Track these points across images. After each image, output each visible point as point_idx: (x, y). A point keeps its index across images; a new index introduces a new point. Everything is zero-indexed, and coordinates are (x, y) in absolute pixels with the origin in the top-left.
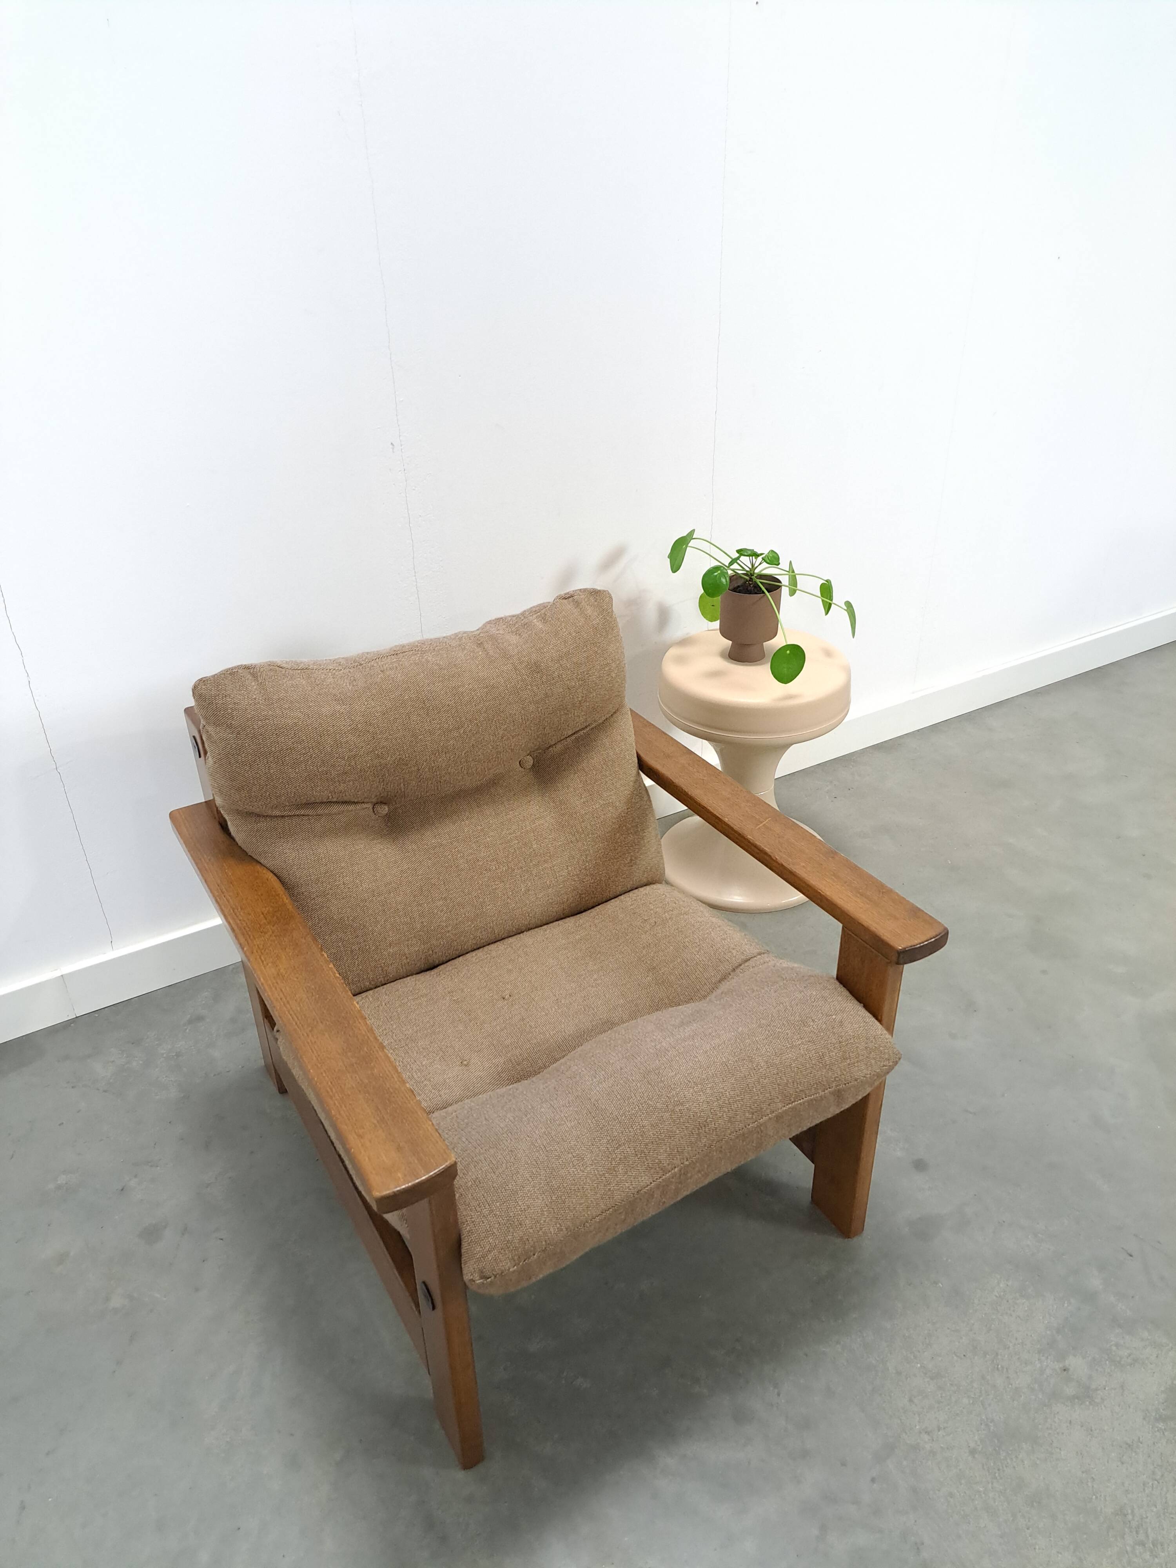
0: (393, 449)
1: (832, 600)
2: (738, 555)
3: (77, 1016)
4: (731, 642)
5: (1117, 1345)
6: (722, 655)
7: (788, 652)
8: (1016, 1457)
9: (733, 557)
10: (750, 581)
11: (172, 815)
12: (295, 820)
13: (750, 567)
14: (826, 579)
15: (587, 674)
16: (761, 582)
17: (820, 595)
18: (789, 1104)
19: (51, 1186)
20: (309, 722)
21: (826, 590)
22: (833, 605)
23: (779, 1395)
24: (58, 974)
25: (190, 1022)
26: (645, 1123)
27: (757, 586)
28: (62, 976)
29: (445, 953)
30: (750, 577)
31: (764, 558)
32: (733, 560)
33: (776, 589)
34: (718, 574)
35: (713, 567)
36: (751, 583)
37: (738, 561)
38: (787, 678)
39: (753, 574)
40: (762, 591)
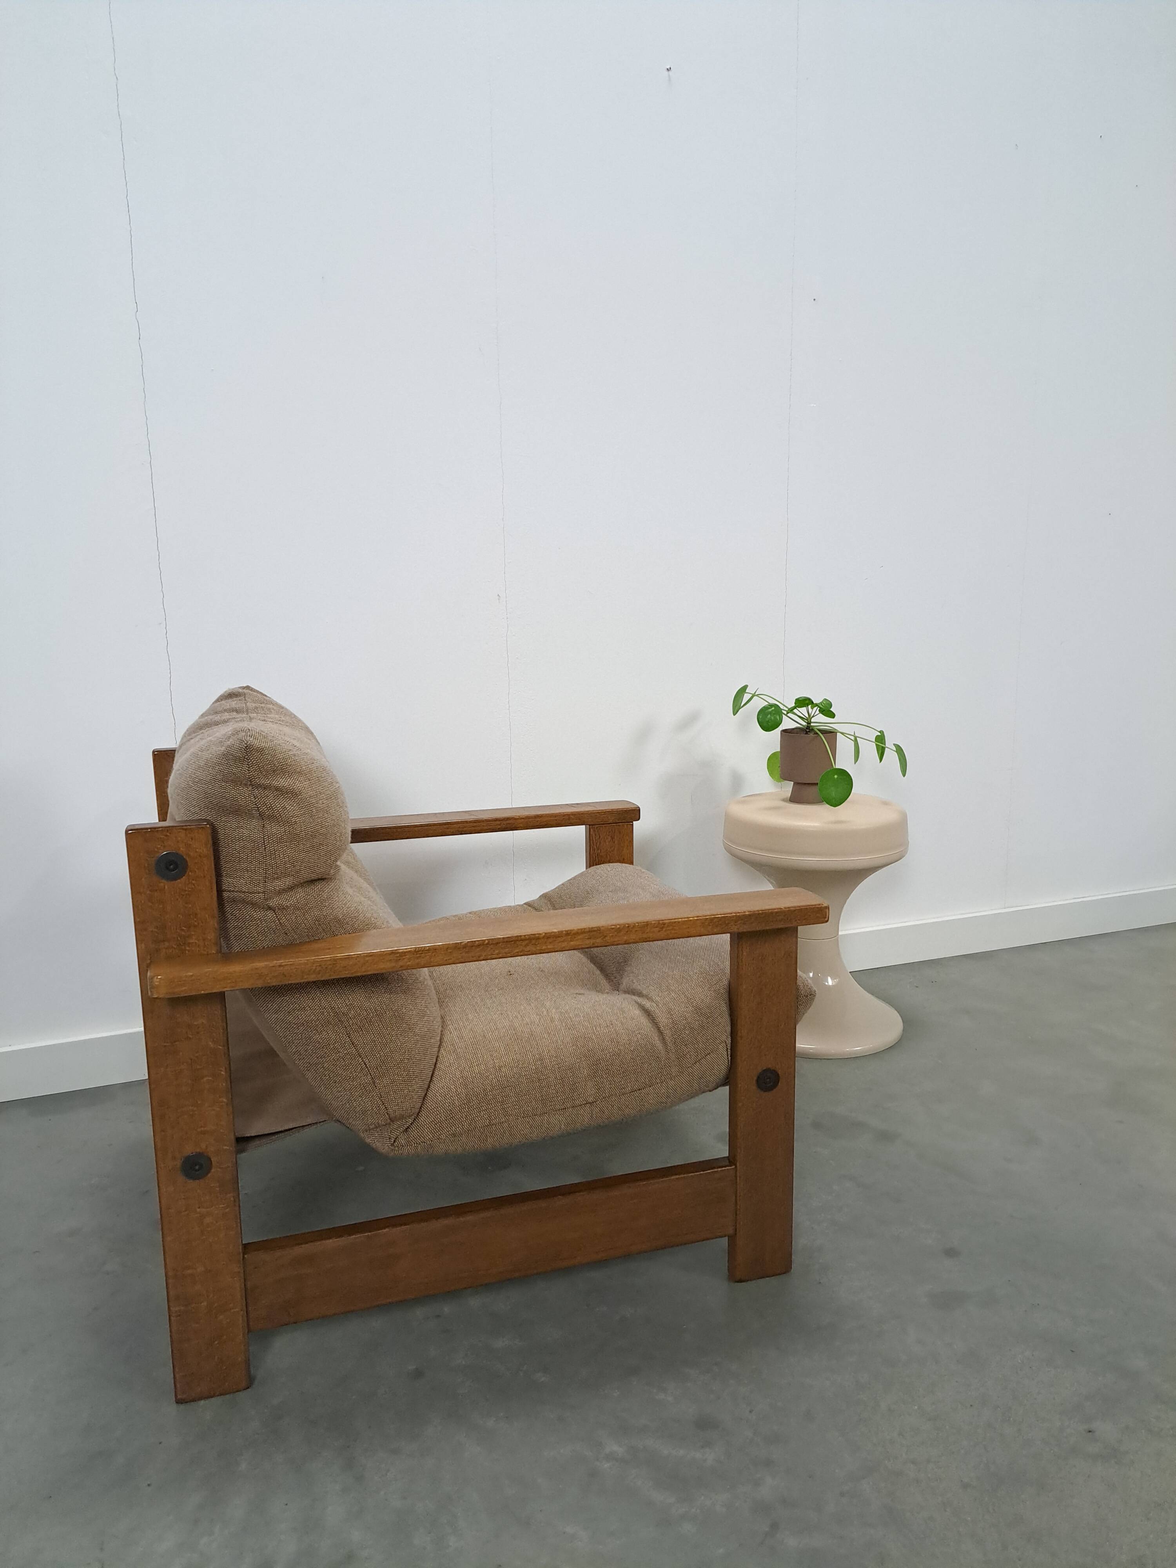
1: (885, 745)
2: (797, 703)
4: (792, 784)
5: (1158, 1418)
6: (783, 800)
7: (836, 776)
8: (1018, 1497)
9: (789, 707)
13: (807, 716)
16: (819, 731)
21: (880, 739)
30: (808, 727)
31: (819, 707)
32: (791, 710)
33: (831, 734)
34: (772, 710)
35: (767, 707)
36: (808, 730)
37: (795, 711)
38: (836, 802)
39: (810, 724)
40: (817, 734)
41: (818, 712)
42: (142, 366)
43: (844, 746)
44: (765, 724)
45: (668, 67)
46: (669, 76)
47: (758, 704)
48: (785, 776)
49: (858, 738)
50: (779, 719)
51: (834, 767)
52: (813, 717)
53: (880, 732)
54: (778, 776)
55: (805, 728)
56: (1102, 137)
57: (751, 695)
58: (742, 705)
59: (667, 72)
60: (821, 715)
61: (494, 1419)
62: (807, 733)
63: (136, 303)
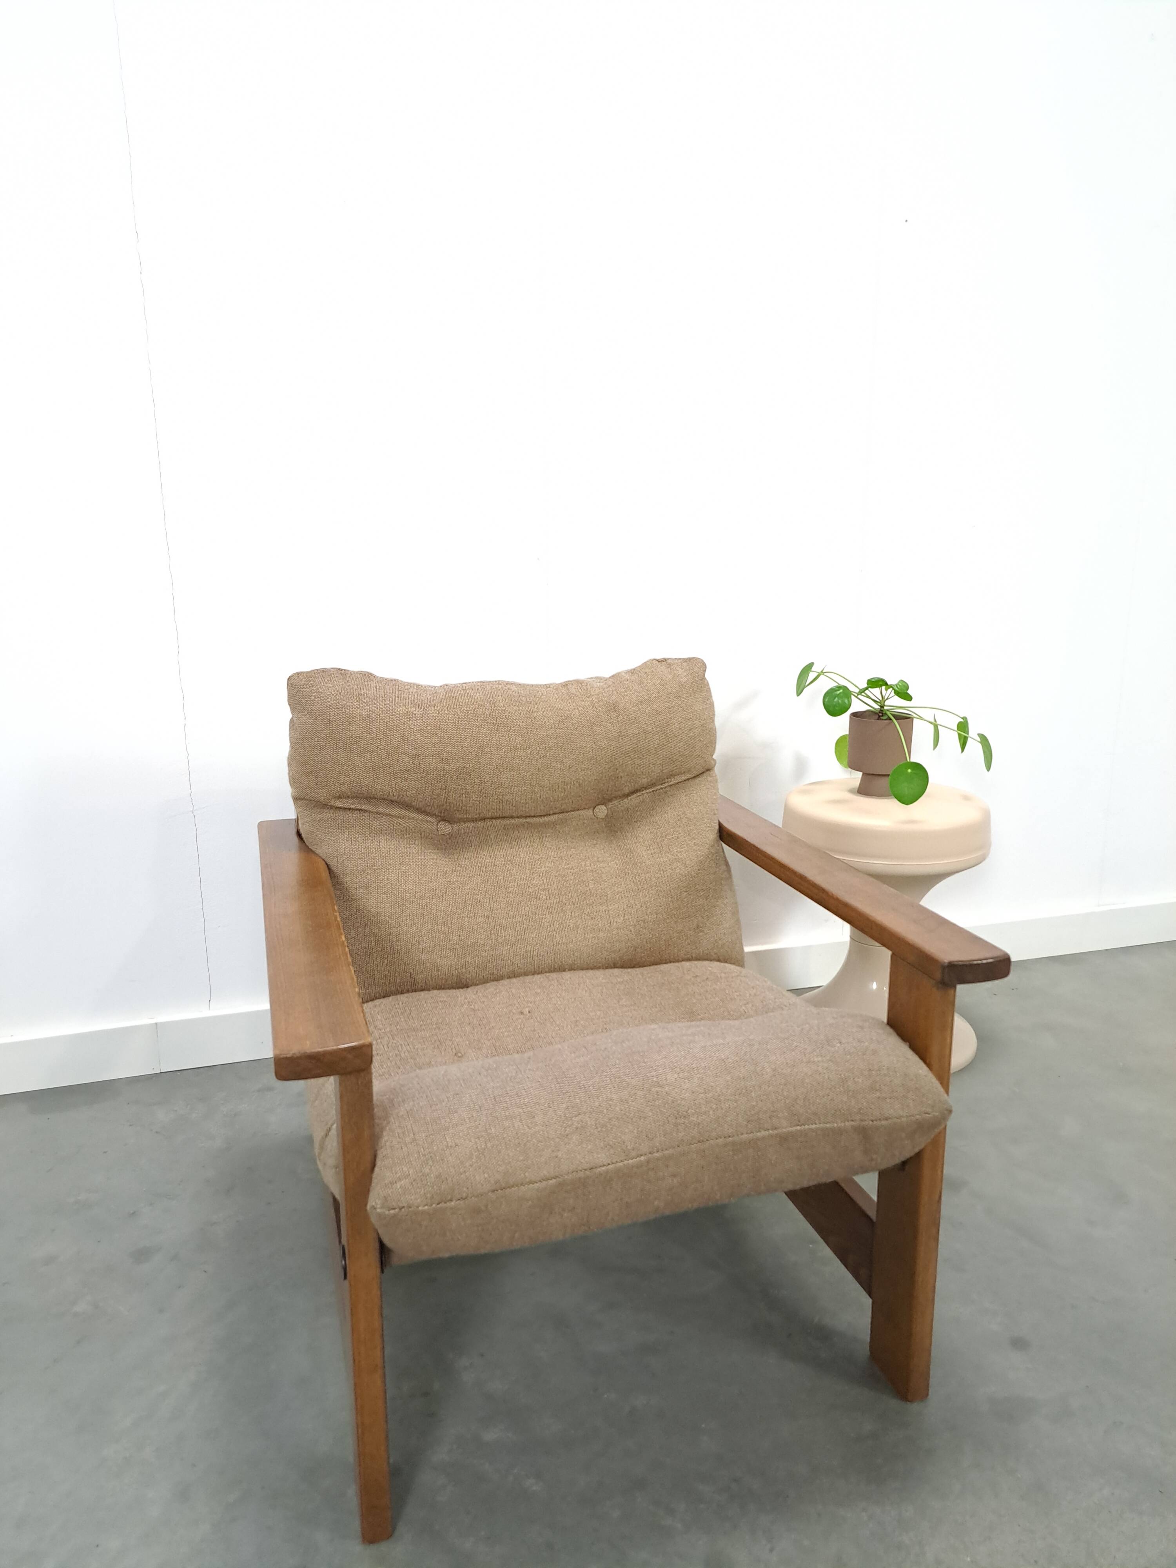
1: (968, 734)
2: (868, 684)
3: (162, 1071)
4: (860, 775)
6: (852, 790)
7: (909, 771)
9: (861, 688)
11: (260, 825)
12: (356, 815)
13: (881, 699)
15: (666, 722)
16: (891, 715)
17: (957, 733)
18: (798, 1125)
20: (382, 716)
21: (963, 726)
22: (969, 739)
23: (771, 1550)
24: (152, 1023)
25: (259, 1091)
26: (614, 1097)
27: (887, 717)
28: (156, 1023)
29: (479, 975)
30: (880, 710)
31: (893, 689)
32: (862, 691)
33: (905, 719)
34: (840, 693)
35: (834, 689)
36: (880, 714)
37: (867, 692)
38: (908, 799)
39: (883, 707)
40: (891, 719)
41: (893, 693)
43: (921, 732)
44: (831, 709)
47: (824, 685)
48: (853, 765)
49: (938, 726)
50: (847, 703)
51: (908, 760)
52: (887, 699)
53: (963, 718)
54: (846, 762)
55: (878, 712)
57: (817, 674)
58: (808, 682)
60: (896, 697)
62: (879, 718)
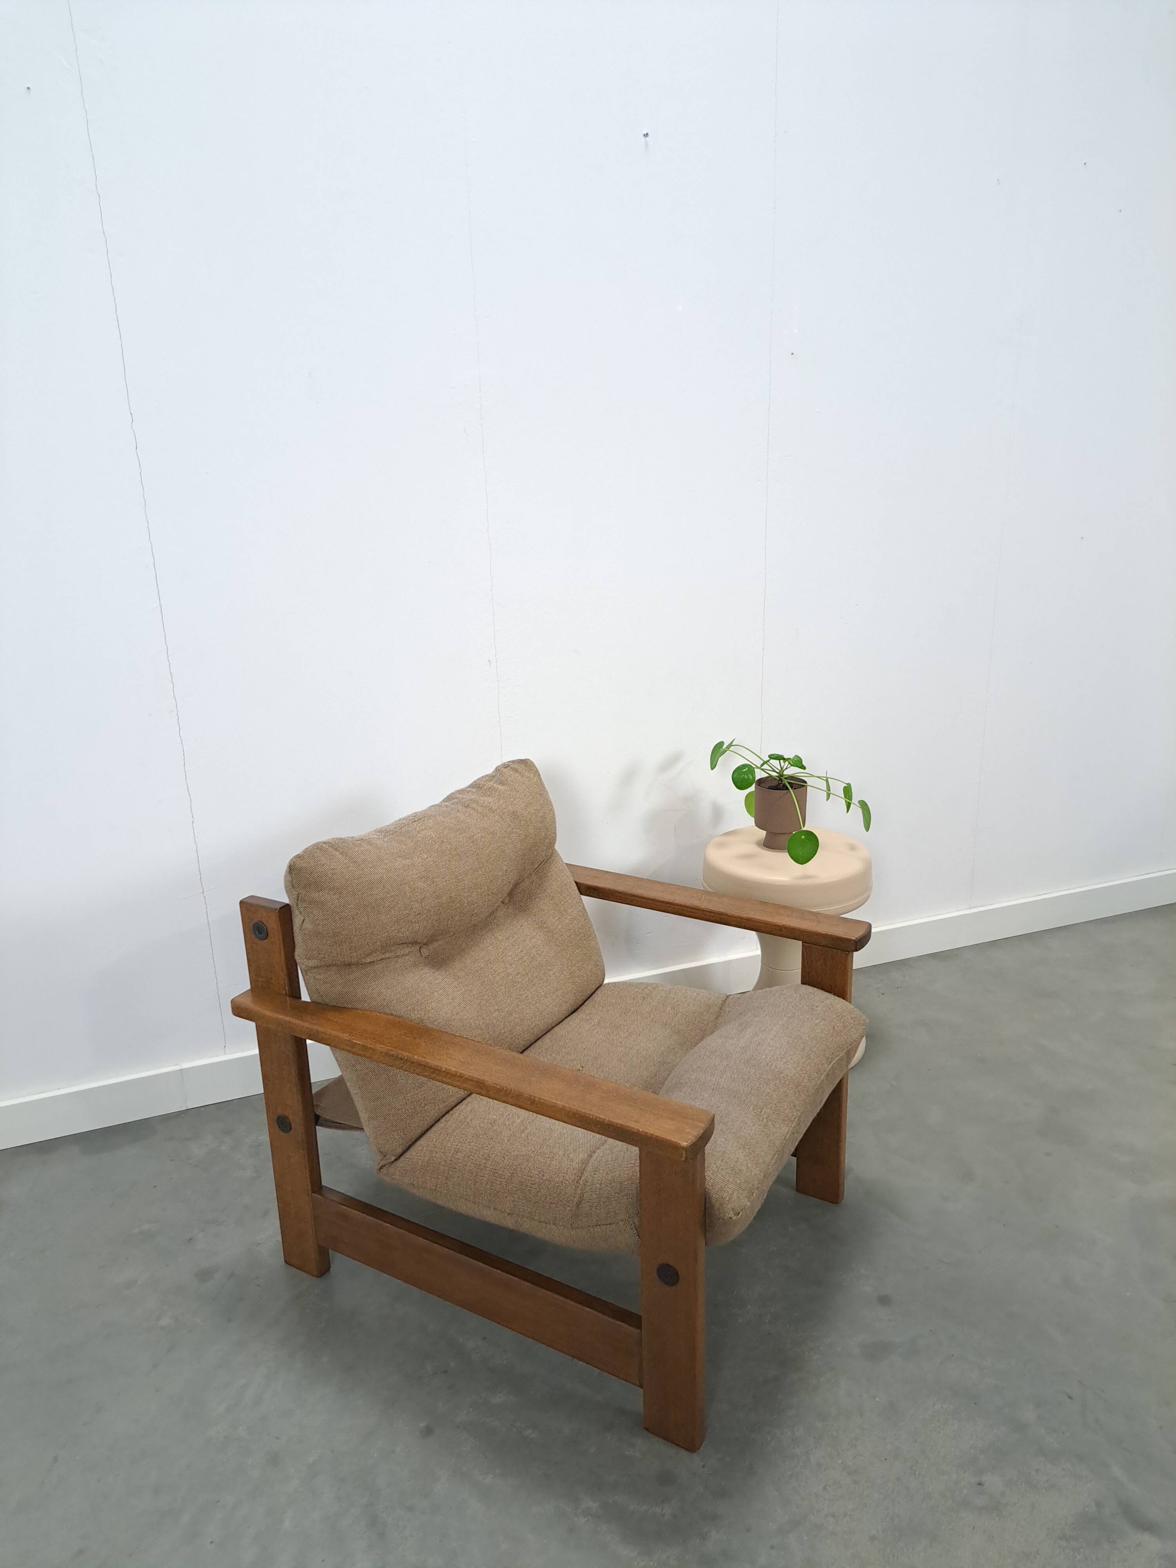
0: (490, 664)
1: (852, 798)
2: (769, 759)
3: (188, 1109)
4: (765, 832)
5: (1037, 1471)
6: (758, 844)
7: (803, 837)
8: (913, 1549)
9: (765, 760)
10: (779, 780)
13: (780, 769)
14: (847, 783)
16: (789, 783)
17: (843, 797)
19: (137, 1231)
21: (848, 790)
22: (852, 805)
24: (178, 1068)
27: (784, 785)
28: (181, 1070)
31: (790, 761)
32: (763, 765)
33: (800, 785)
34: (745, 769)
35: (740, 767)
36: (779, 783)
37: (767, 765)
38: (804, 860)
39: (782, 777)
40: (787, 789)
41: (790, 765)
42: (141, 473)
43: (814, 796)
44: (739, 784)
45: (645, 133)
46: (646, 141)
47: (733, 765)
50: (751, 775)
51: (803, 829)
52: (786, 769)
54: (754, 818)
55: (776, 780)
56: (1086, 164)
57: (728, 748)
58: (719, 760)
59: (643, 139)
60: (792, 767)
61: (492, 1476)
62: (778, 787)
63: (131, 414)
